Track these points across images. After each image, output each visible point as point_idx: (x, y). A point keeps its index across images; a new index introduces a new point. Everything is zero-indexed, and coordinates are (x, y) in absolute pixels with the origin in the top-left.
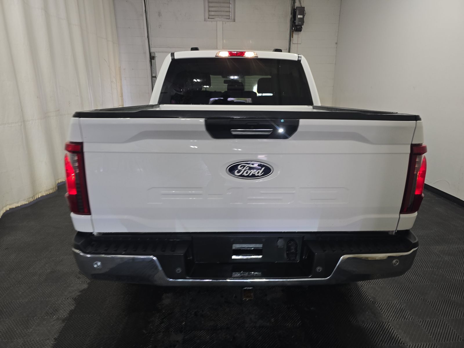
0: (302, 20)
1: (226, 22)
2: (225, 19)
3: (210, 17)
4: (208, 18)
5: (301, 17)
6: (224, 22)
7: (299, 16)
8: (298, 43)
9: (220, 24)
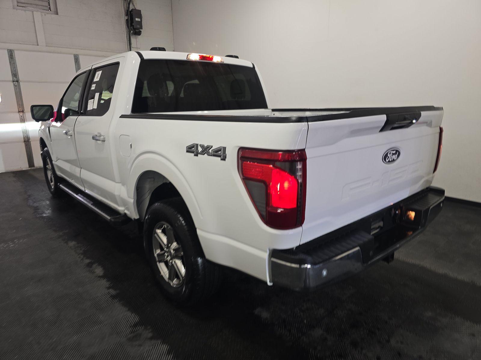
0: (140, 23)
1: (46, 14)
2: (42, 10)
3: (20, 5)
4: (17, 6)
5: (139, 20)
6: (43, 14)
7: (137, 19)
8: (138, 47)
9: (38, 15)
